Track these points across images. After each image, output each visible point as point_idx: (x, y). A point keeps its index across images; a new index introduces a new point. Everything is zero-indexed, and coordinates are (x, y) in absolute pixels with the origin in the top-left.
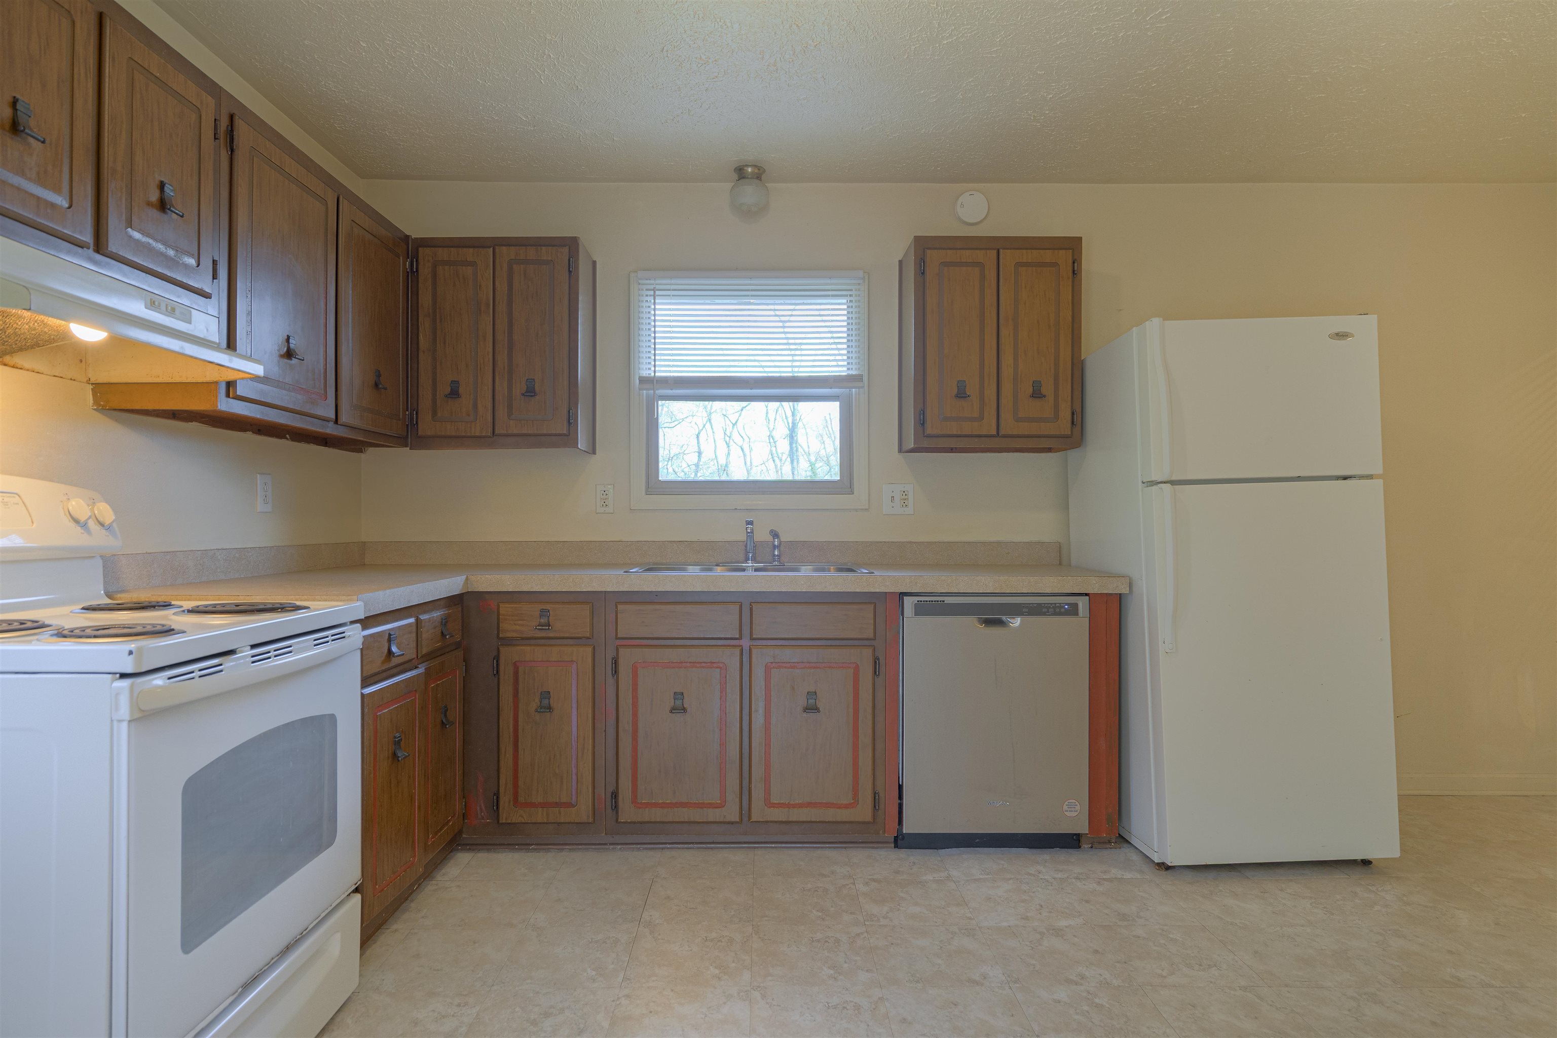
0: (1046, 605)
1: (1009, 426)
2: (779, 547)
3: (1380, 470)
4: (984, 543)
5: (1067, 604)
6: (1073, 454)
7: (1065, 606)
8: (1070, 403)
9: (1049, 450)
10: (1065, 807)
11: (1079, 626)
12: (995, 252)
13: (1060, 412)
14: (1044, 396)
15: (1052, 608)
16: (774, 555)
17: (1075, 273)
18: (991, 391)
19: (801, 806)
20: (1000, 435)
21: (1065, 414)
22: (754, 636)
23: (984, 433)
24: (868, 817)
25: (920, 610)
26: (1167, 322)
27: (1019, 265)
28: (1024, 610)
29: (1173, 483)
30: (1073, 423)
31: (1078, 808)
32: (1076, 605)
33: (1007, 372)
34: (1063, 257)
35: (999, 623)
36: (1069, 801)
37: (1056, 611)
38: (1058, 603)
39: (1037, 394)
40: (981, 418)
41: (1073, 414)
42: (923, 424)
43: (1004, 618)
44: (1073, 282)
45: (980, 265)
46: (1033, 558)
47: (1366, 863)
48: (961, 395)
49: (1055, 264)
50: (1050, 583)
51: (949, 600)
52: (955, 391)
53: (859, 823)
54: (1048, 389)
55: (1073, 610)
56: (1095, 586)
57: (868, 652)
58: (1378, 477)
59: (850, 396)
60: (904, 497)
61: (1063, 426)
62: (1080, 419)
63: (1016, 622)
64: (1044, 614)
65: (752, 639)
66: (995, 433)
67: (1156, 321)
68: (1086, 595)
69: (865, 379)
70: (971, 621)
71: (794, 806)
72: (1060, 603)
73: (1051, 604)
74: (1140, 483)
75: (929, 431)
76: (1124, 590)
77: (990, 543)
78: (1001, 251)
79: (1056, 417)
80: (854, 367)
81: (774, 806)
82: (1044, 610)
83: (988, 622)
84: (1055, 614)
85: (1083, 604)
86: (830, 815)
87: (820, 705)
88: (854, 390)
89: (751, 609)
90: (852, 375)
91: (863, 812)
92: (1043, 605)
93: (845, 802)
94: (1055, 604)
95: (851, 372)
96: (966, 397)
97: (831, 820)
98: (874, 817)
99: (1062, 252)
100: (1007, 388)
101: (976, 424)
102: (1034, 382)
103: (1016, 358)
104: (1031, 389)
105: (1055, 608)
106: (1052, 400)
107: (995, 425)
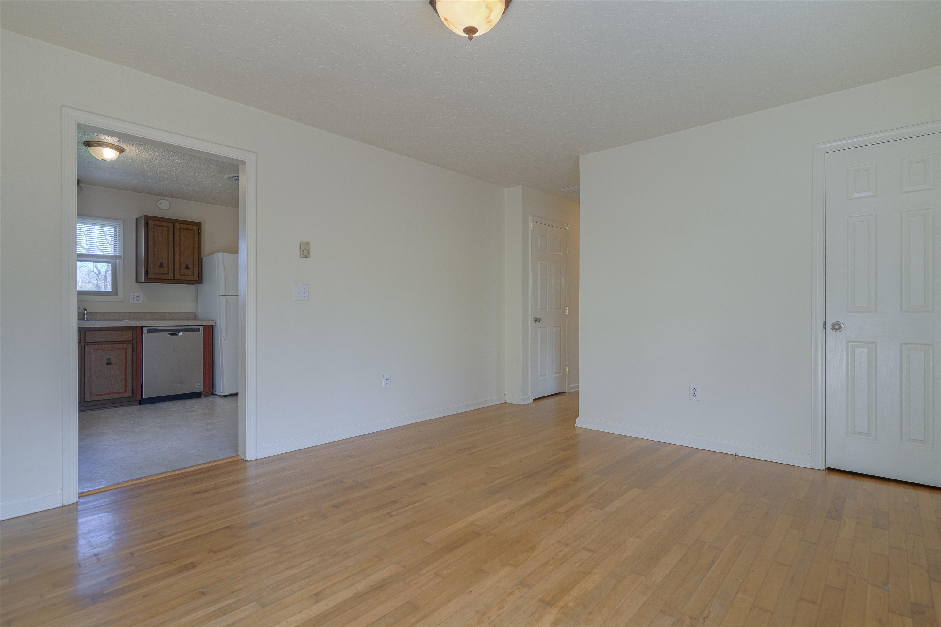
1: (177, 276)
2: (87, 314)
4: (168, 313)
5: (196, 329)
6: (199, 286)
8: (198, 271)
9: (191, 284)
10: (196, 385)
11: (200, 334)
12: (173, 224)
14: (189, 269)
16: (85, 317)
17: (199, 233)
18: (171, 266)
19: (105, 394)
20: (175, 279)
21: (196, 274)
22: (86, 342)
23: (169, 278)
24: (130, 395)
25: (149, 331)
26: (224, 254)
27: (181, 228)
28: (183, 330)
29: (226, 295)
30: (199, 277)
31: (200, 385)
32: (199, 328)
33: (177, 260)
34: (196, 228)
35: (175, 334)
36: (197, 383)
37: (193, 330)
39: (187, 267)
40: (168, 274)
41: (199, 274)
42: (147, 275)
43: (177, 333)
44: (199, 235)
45: (168, 227)
46: (186, 317)
48: (161, 266)
49: (193, 230)
50: (191, 323)
51: (158, 328)
52: (159, 265)
53: (127, 397)
54: (191, 266)
55: (198, 330)
56: (205, 323)
57: (130, 345)
59: (116, 263)
60: (138, 297)
61: (196, 277)
62: (201, 276)
63: (181, 334)
64: (189, 331)
65: (85, 342)
66: (173, 279)
67: (221, 253)
68: (202, 326)
69: (123, 257)
70: (166, 334)
71: (102, 395)
73: (191, 328)
74: (217, 296)
75: (149, 277)
76: (214, 324)
77: (171, 313)
78: (175, 223)
79: (193, 275)
80: (118, 253)
81: (94, 395)
82: (189, 330)
83: (172, 334)
84: (193, 331)
85: (201, 329)
86: (116, 396)
87: (112, 362)
88: (117, 260)
89: (85, 333)
90: (117, 256)
91: (129, 394)
93: (122, 391)
95: (116, 254)
96: (163, 267)
97: (117, 397)
98: (133, 395)
99: (195, 226)
100: (177, 265)
101: (166, 276)
102: (186, 264)
103: (180, 257)
104: (185, 266)
105: (193, 329)
106: (192, 270)
107: (173, 276)
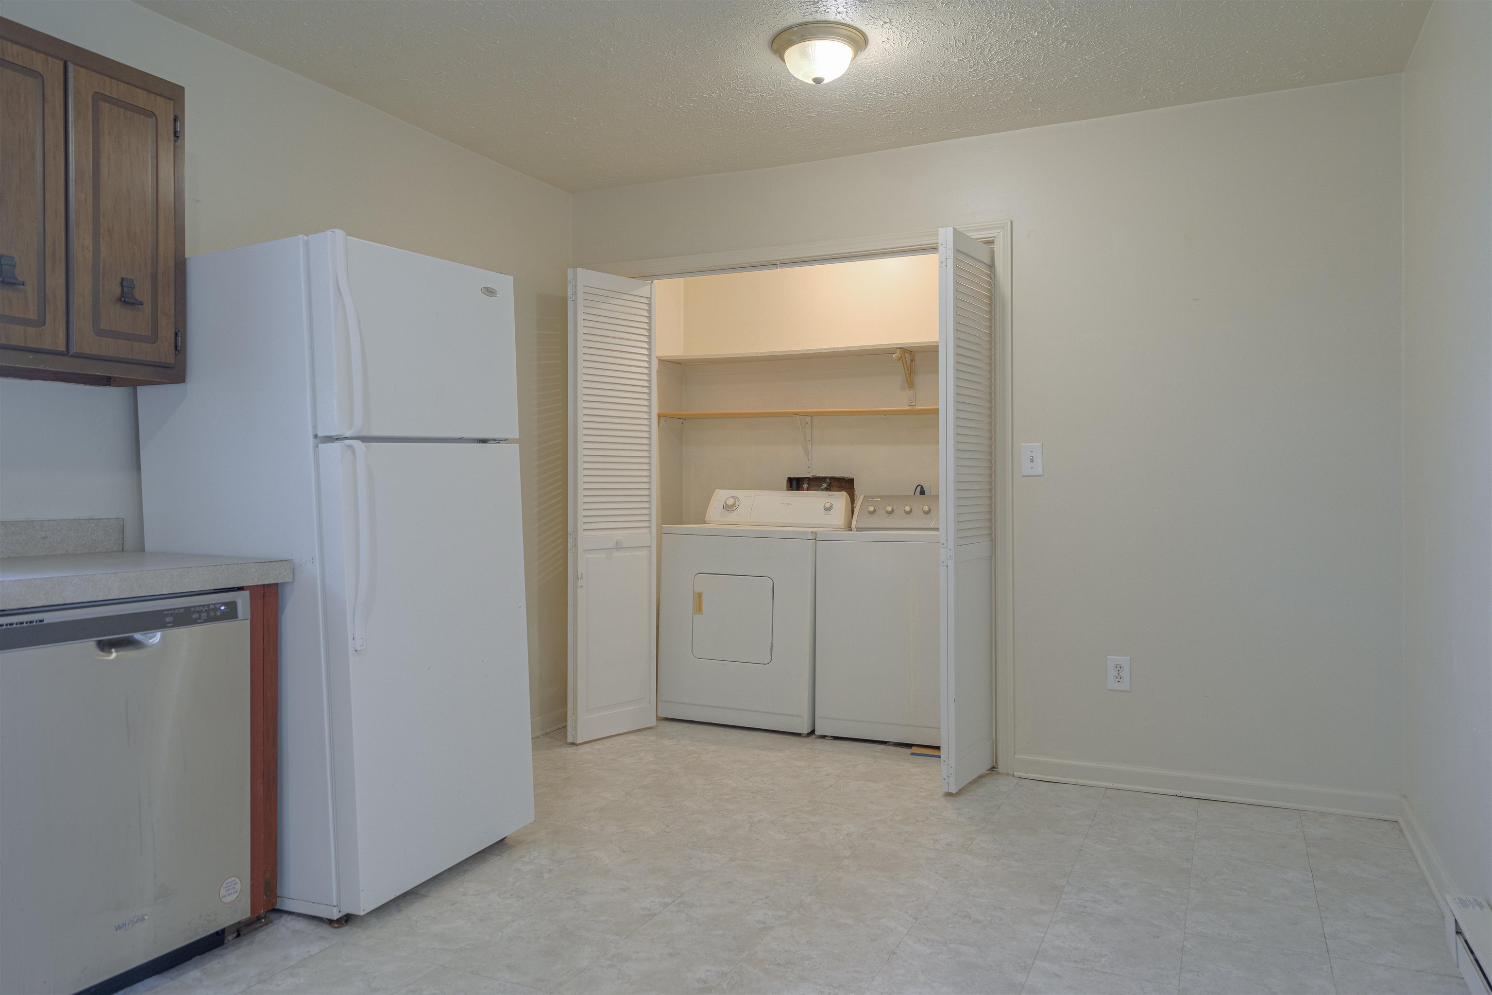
0: (197, 609)
1: (86, 340)
3: (516, 435)
5: (223, 604)
7: (221, 607)
8: (174, 319)
9: (107, 381)
10: (223, 892)
12: (61, 64)
13: (159, 329)
14: (138, 304)
15: (204, 612)
17: (178, 136)
18: (55, 281)
20: (71, 352)
21: (166, 333)
23: (47, 346)
27: (96, 96)
28: (167, 619)
29: (362, 439)
30: (177, 347)
32: (235, 604)
33: (82, 255)
34: (162, 109)
35: (129, 643)
36: (227, 882)
37: (210, 615)
38: (212, 604)
39: (127, 298)
40: (41, 322)
41: (175, 335)
43: (138, 636)
44: (175, 147)
45: (40, 79)
46: (84, 542)
47: (500, 846)
48: (7, 279)
49: (149, 114)
50: (198, 577)
51: (49, 618)
54: (143, 293)
55: (231, 613)
56: (254, 575)
58: (513, 441)
61: (165, 350)
62: (182, 344)
63: (156, 638)
64: (194, 622)
66: (62, 348)
67: (339, 233)
68: (244, 588)
72: (215, 604)
73: (203, 606)
74: (311, 440)
76: (283, 575)
78: (70, 66)
79: (154, 338)
82: (192, 616)
83: (105, 646)
85: (243, 601)
92: (192, 609)
94: (208, 605)
96: (14, 284)
99: (162, 100)
100: (83, 283)
101: (31, 330)
102: (123, 279)
103: (96, 236)
104: (119, 290)
105: (208, 611)
106: (148, 307)
107: (62, 335)
